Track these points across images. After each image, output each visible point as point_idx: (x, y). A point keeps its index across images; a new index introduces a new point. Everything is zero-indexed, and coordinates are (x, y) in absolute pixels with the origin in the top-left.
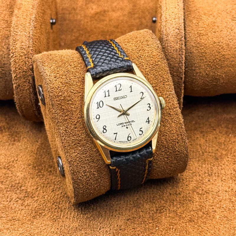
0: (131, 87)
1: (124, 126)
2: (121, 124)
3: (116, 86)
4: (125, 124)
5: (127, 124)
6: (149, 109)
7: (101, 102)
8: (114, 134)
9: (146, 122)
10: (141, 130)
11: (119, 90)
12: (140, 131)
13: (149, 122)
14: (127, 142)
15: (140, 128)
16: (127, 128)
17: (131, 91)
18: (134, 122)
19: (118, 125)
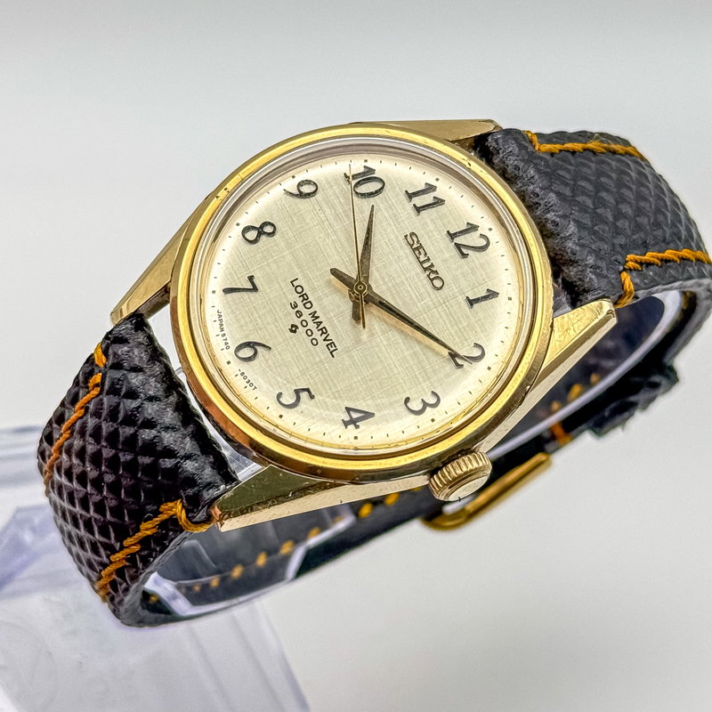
0: (492, 294)
1: (299, 314)
2: (304, 297)
3: (472, 228)
4: (306, 313)
5: (312, 326)
6: (416, 405)
7: (380, 186)
8: (251, 278)
9: (348, 410)
10: (304, 395)
11: (458, 246)
12: (297, 392)
13: (351, 427)
14: (228, 348)
15: (308, 390)
16: (294, 329)
17: (471, 302)
18: (331, 353)
19: (296, 283)
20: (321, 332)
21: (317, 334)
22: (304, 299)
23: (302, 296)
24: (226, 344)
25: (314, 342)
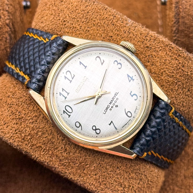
0: (81, 63)
1: (112, 107)
3: (66, 78)
4: (112, 105)
5: (113, 102)
6: (119, 66)
7: (67, 107)
8: (110, 124)
11: (73, 78)
13: (133, 78)
14: (130, 120)
15: (130, 94)
16: (117, 106)
17: (86, 67)
18: (118, 94)
19: (105, 113)
20: (114, 99)
21: (115, 100)
22: (108, 108)
23: (107, 109)
24: (129, 121)
25: (117, 99)
